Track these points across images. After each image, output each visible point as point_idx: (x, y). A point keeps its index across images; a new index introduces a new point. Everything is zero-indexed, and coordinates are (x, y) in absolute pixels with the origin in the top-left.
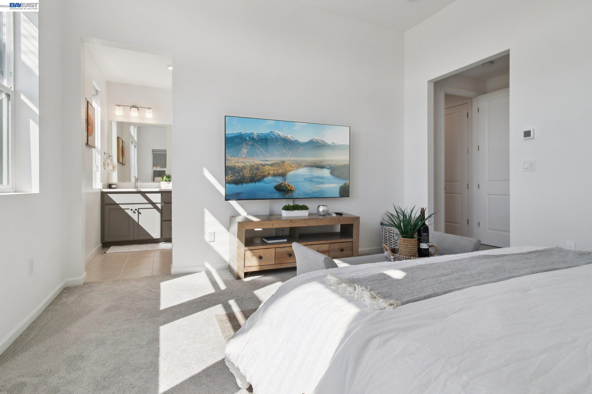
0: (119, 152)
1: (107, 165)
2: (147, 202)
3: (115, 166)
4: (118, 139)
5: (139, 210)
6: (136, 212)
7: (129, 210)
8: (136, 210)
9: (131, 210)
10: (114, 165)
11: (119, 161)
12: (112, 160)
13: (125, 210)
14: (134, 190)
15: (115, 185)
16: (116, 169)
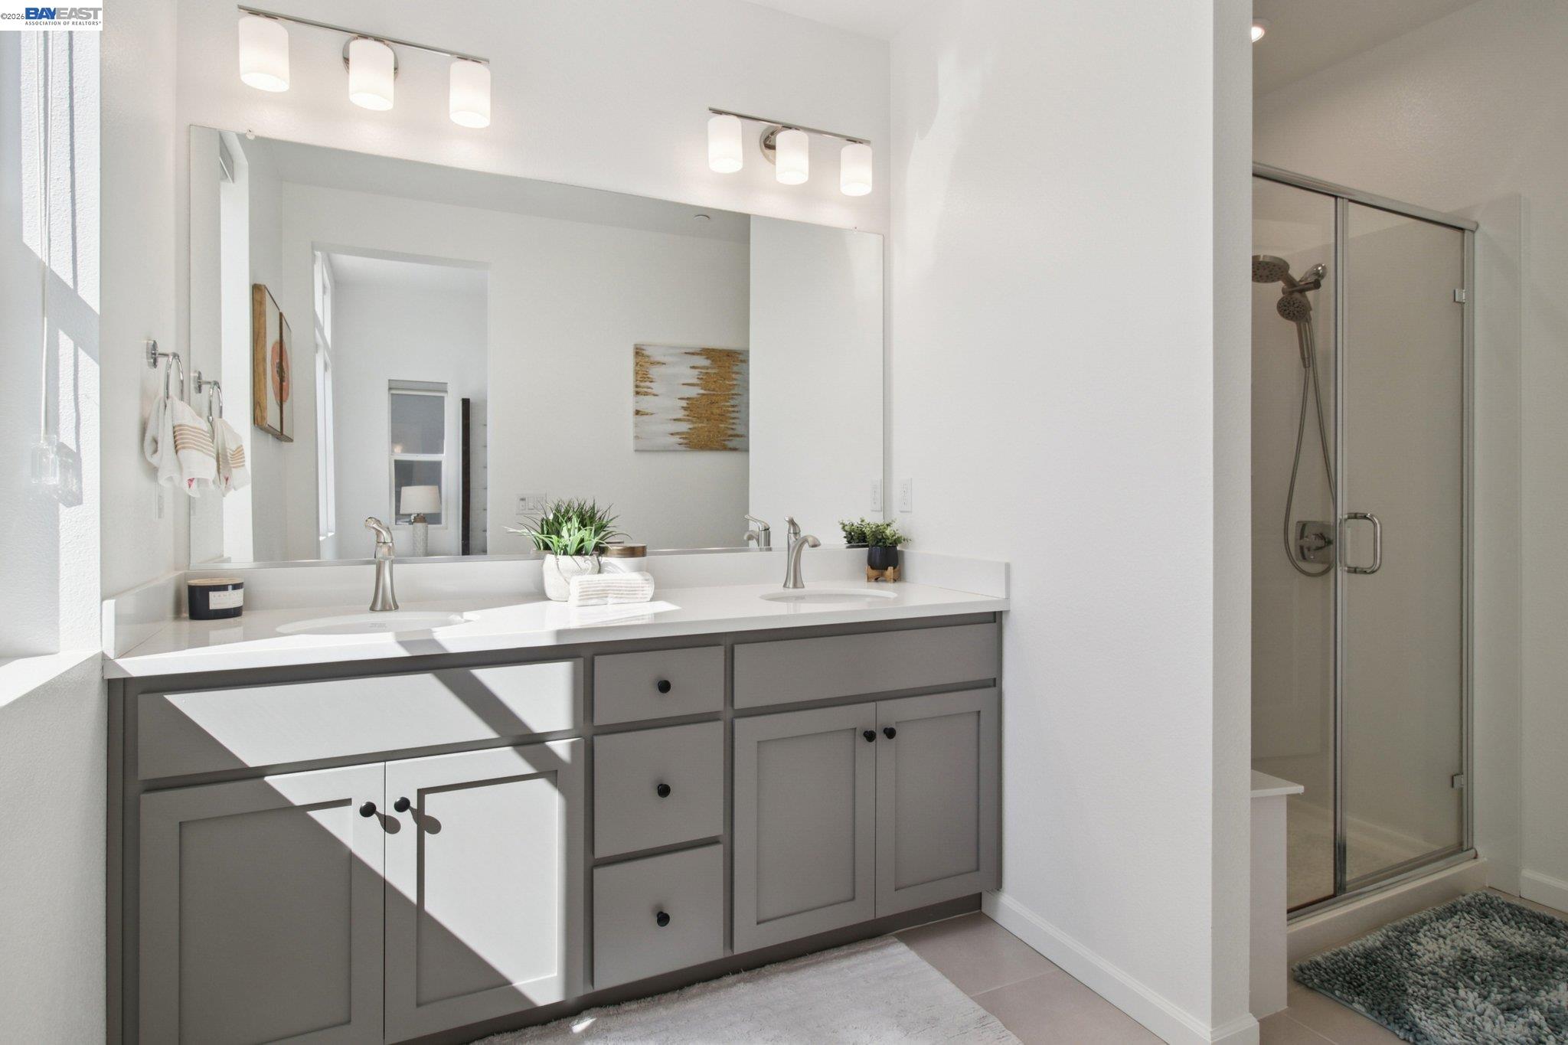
0: (265, 370)
1: (166, 442)
2: (487, 733)
3: (239, 451)
4: (258, 297)
5: (428, 797)
6: (406, 819)
7: (352, 811)
8: (402, 805)
9: (368, 810)
10: (231, 446)
11: (263, 418)
12: (213, 413)
13: (316, 815)
14: (385, 645)
15: (236, 587)
16: (244, 474)
